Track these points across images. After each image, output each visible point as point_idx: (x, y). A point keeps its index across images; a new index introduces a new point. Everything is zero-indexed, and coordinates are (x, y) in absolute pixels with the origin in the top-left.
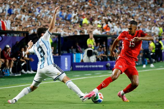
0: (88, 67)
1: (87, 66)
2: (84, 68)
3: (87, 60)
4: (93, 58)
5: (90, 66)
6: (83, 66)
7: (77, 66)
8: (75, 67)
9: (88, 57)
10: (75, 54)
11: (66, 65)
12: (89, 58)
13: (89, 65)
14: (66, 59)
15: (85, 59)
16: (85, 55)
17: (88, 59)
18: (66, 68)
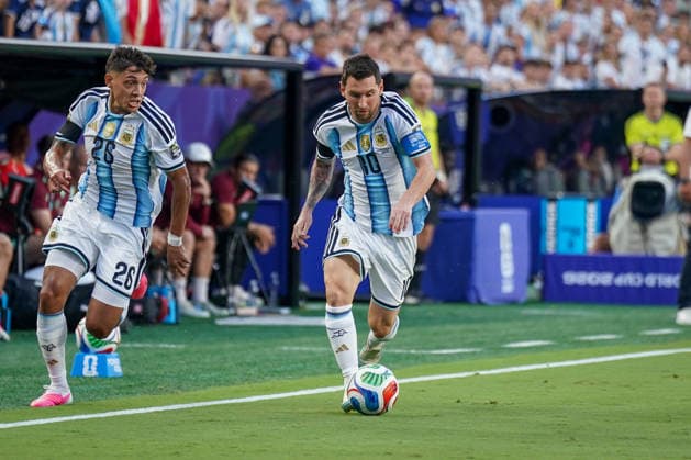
0: (639, 283)
1: (628, 279)
2: (613, 287)
3: (632, 242)
4: (668, 231)
5: (651, 280)
6: (605, 279)
7: (571, 278)
8: (560, 280)
9: (636, 226)
10: (553, 200)
11: (507, 268)
12: (644, 230)
13: (645, 273)
14: (505, 229)
15: (619, 236)
16: (622, 209)
17: (638, 237)
18: (508, 288)
